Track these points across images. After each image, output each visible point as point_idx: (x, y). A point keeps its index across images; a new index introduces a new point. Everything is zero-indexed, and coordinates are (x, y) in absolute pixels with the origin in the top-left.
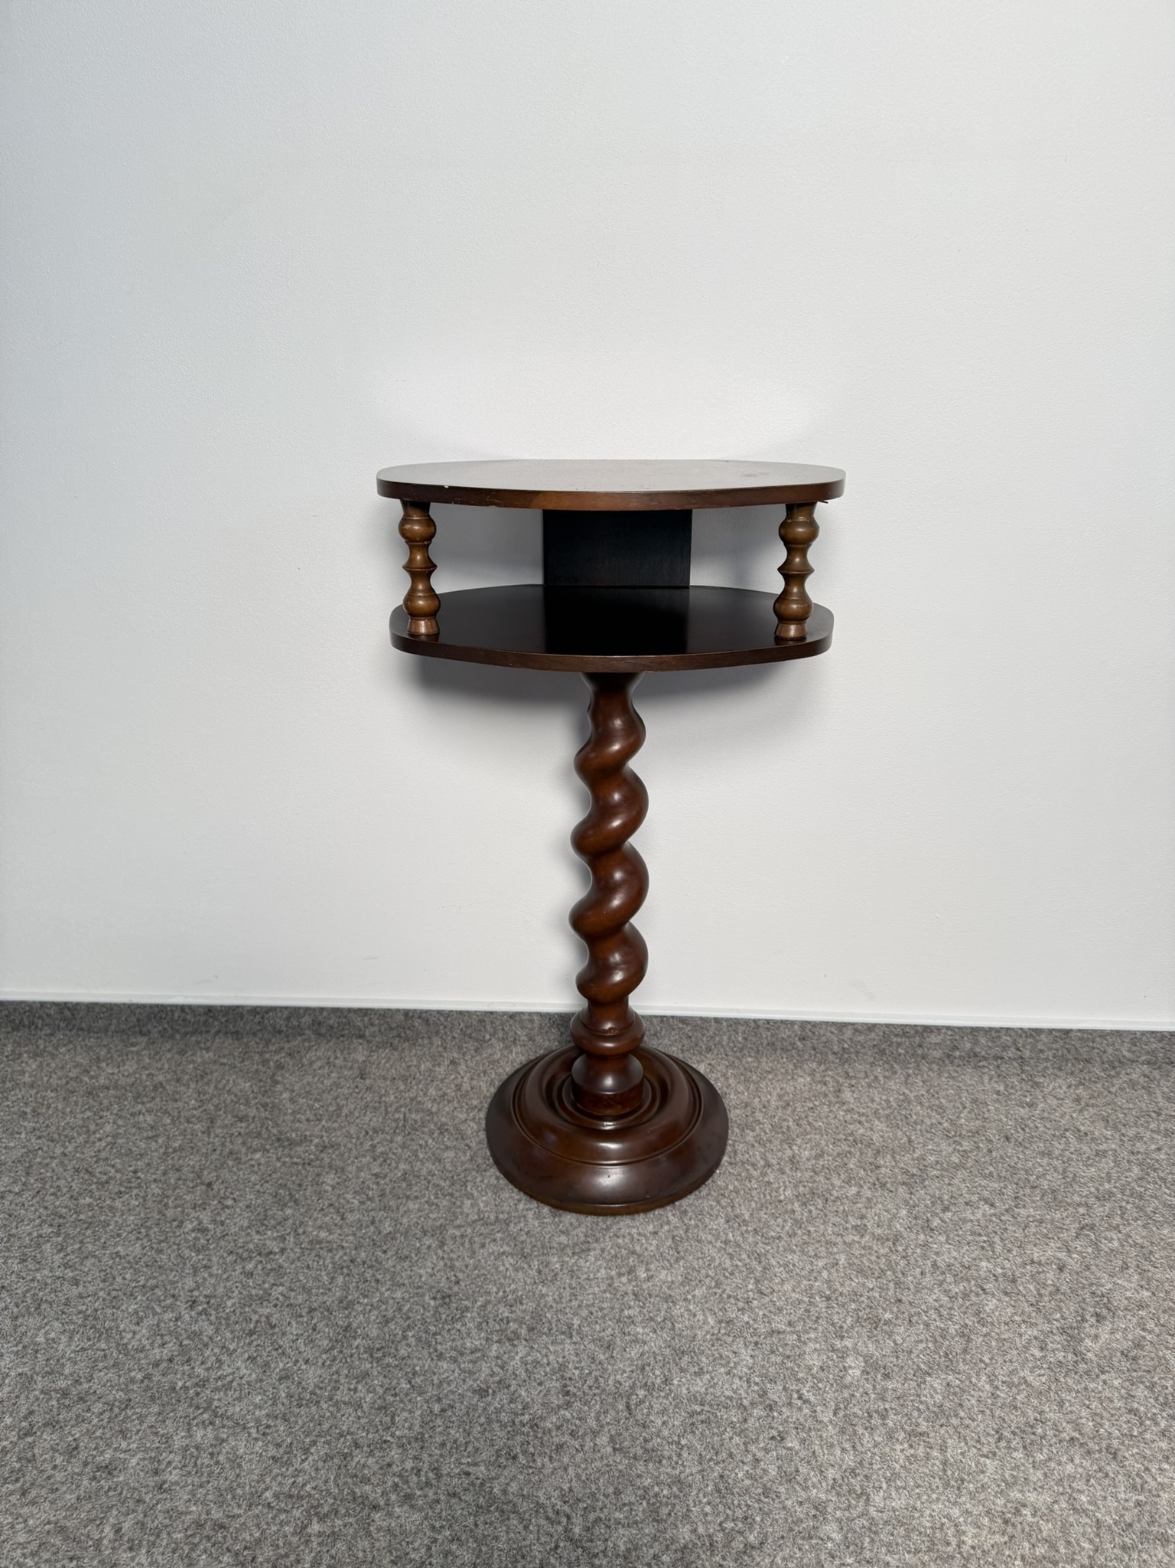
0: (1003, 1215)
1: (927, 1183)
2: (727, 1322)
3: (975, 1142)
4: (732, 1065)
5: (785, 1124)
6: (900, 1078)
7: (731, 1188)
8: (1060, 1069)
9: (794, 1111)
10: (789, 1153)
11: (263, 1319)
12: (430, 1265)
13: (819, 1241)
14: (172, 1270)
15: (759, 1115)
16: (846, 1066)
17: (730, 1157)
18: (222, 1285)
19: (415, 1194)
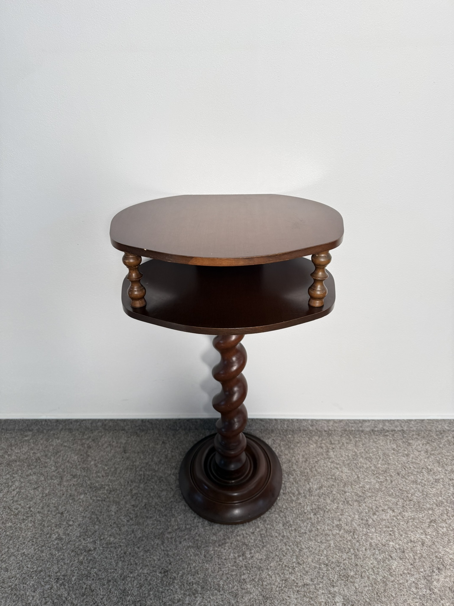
0: (398, 516)
1: (366, 500)
2: (285, 580)
3: (385, 477)
4: (282, 440)
5: (306, 471)
6: (353, 443)
7: (284, 507)
8: (419, 435)
9: (309, 463)
10: (308, 486)
11: (88, 587)
12: (158, 554)
13: (322, 534)
14: (48, 562)
15: (295, 467)
16: (330, 438)
17: (283, 490)
18: (70, 569)
19: (151, 515)
